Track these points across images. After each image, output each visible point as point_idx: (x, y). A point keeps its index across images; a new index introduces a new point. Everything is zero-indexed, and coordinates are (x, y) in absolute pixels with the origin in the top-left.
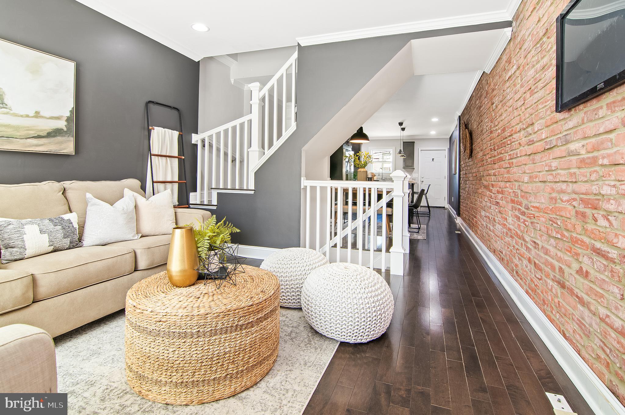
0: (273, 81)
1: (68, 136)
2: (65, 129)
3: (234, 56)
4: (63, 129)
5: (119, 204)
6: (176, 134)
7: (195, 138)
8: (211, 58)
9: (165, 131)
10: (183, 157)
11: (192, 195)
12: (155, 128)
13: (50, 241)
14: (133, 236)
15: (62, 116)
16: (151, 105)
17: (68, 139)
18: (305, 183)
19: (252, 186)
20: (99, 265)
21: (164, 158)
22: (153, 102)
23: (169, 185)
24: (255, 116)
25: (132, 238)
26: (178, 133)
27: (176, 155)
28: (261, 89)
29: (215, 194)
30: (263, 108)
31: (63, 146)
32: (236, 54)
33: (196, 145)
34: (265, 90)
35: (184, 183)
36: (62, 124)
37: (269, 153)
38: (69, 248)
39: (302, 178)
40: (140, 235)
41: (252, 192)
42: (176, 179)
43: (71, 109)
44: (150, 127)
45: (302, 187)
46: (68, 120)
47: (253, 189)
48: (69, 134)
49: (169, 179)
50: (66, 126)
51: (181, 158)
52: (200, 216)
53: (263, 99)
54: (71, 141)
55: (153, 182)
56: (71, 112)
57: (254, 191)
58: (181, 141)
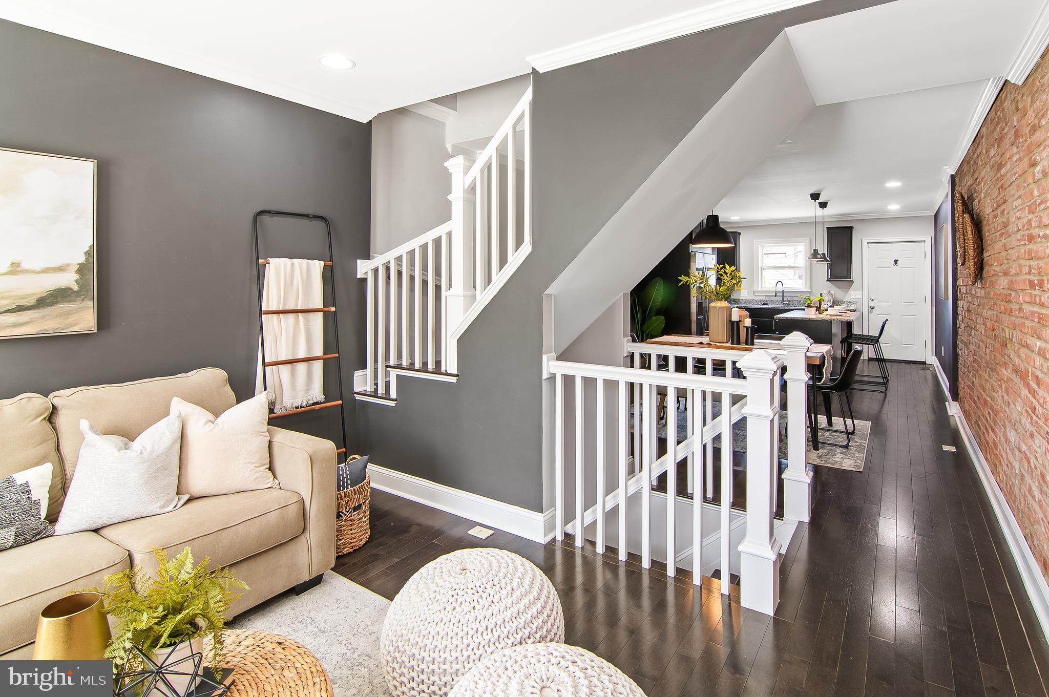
0: (489, 153)
1: (83, 300)
2: (75, 287)
3: (449, 101)
4: (70, 289)
5: (144, 440)
6: (317, 266)
7: (363, 268)
9: (293, 264)
10: (333, 309)
11: (358, 374)
12: (272, 260)
14: (163, 507)
15: (68, 265)
16: (266, 218)
17: (82, 305)
18: (552, 366)
19: (453, 368)
21: (291, 316)
22: (268, 212)
23: (301, 368)
24: (456, 225)
25: (158, 512)
26: (322, 263)
27: (320, 305)
28: (467, 170)
30: (474, 204)
31: (71, 320)
32: (455, 96)
33: (365, 280)
34: (476, 171)
35: (335, 357)
37: (484, 297)
39: (545, 357)
40: (185, 497)
41: (454, 380)
42: (319, 351)
43: (88, 249)
44: (261, 261)
45: (545, 376)
46: (82, 270)
47: (455, 372)
48: (83, 295)
49: (302, 354)
50: (76, 281)
51: (329, 311)
52: (307, 456)
53: (473, 189)
54: (90, 307)
55: (264, 365)
56: (87, 253)
57: (455, 378)
58: (329, 277)
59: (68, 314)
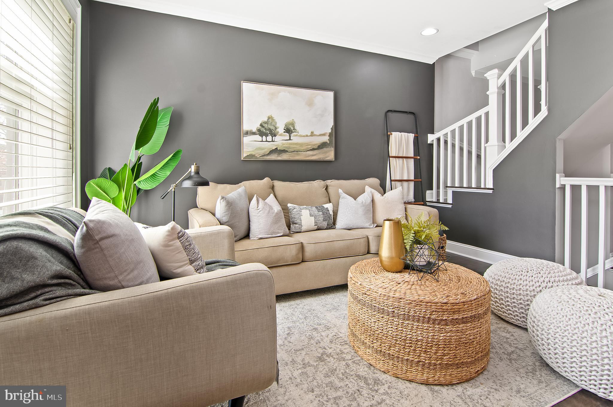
0: (516, 63)
1: (330, 147)
2: (328, 142)
3: (474, 46)
5: (361, 198)
6: (412, 136)
7: (431, 138)
8: (448, 56)
9: (401, 135)
10: (419, 157)
11: (428, 192)
12: (393, 133)
13: (315, 222)
14: (370, 225)
15: (326, 133)
16: (390, 114)
17: (330, 149)
18: (560, 180)
19: (490, 185)
20: (341, 244)
21: (401, 159)
22: (391, 111)
23: (405, 184)
24: (493, 107)
25: (368, 227)
26: (414, 135)
27: (412, 155)
29: (450, 192)
30: (504, 96)
31: (327, 155)
32: (477, 43)
33: (432, 145)
34: (506, 76)
35: (420, 181)
36: (326, 139)
37: (510, 146)
38: (325, 229)
39: (557, 175)
40: (376, 225)
41: (491, 192)
42: (412, 178)
43: (332, 127)
44: (389, 133)
45: (557, 186)
46: (330, 135)
47: (492, 187)
48: (330, 145)
49: (405, 178)
50: (328, 139)
51: (417, 158)
52: (426, 213)
53: (503, 86)
54: (332, 150)
55: (391, 181)
56: (332, 129)
57: (492, 190)
58: (416, 142)
59: (326, 152)
